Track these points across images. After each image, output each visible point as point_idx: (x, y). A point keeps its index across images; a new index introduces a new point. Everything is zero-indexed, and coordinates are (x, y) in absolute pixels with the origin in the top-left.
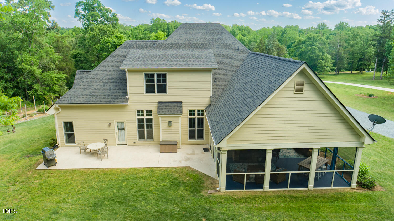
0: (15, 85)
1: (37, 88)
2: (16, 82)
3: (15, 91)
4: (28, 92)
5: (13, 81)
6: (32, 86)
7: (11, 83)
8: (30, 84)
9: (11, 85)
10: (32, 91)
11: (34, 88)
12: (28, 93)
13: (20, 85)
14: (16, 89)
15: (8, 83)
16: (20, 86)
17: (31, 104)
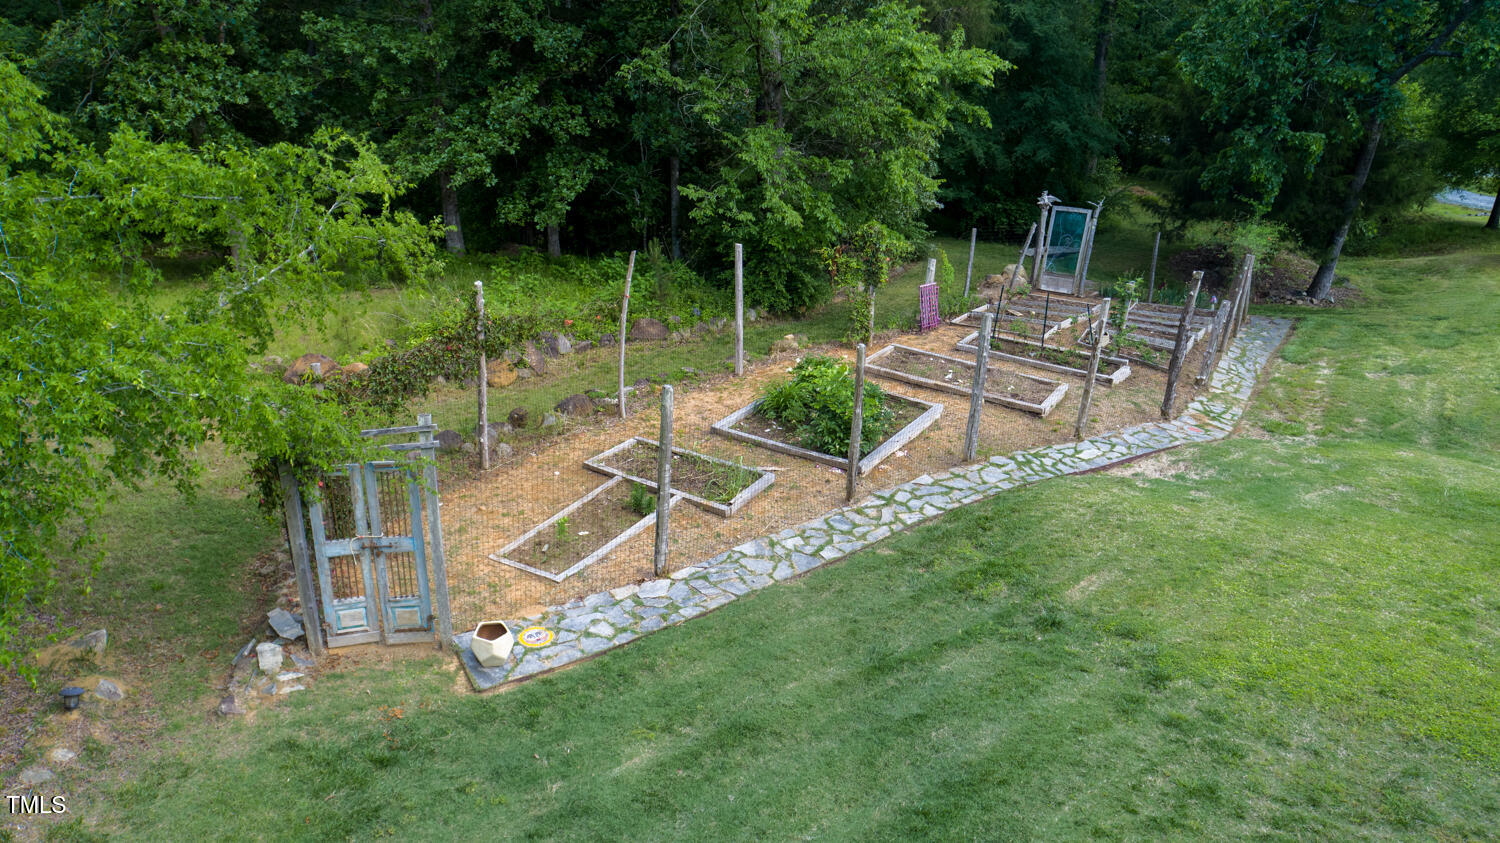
0: (602, 120)
1: (762, 165)
2: (617, 100)
3: (601, 172)
4: (691, 192)
5: (594, 91)
6: (729, 139)
7: (582, 102)
8: (712, 120)
9: (577, 126)
10: (722, 190)
11: (735, 164)
12: (688, 204)
13: (638, 128)
14: (610, 157)
15: (560, 107)
16: (638, 136)
17: (697, 294)
